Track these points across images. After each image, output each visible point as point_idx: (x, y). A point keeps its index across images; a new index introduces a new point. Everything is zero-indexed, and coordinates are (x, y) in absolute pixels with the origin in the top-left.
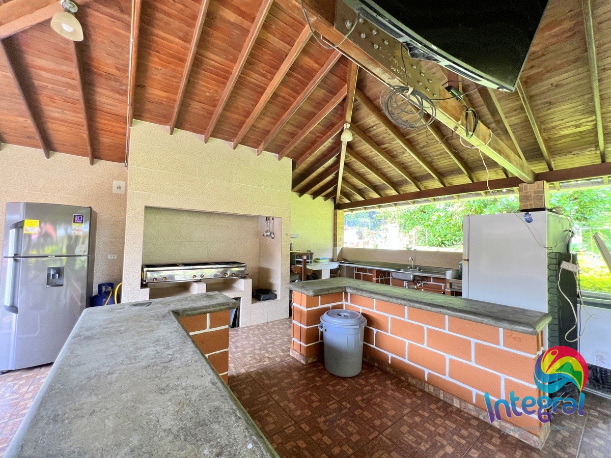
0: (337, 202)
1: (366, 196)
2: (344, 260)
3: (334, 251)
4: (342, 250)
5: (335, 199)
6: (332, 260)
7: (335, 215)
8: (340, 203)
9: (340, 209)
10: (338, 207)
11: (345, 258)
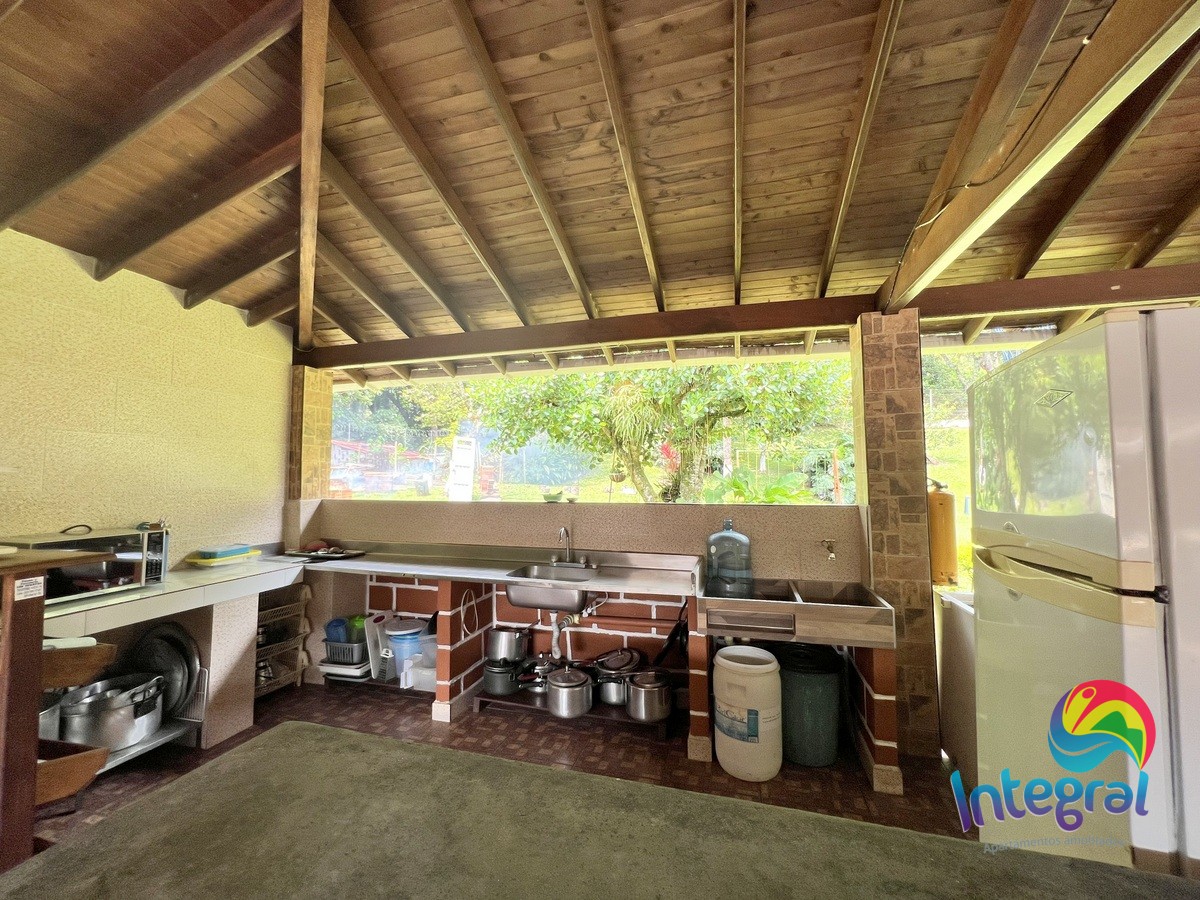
0: (303, 337)
1: (413, 326)
2: (329, 544)
3: (288, 516)
4: (321, 508)
5: (291, 323)
6: (280, 550)
7: (296, 387)
8: (317, 343)
9: (315, 365)
10: (308, 355)
11: (332, 536)
